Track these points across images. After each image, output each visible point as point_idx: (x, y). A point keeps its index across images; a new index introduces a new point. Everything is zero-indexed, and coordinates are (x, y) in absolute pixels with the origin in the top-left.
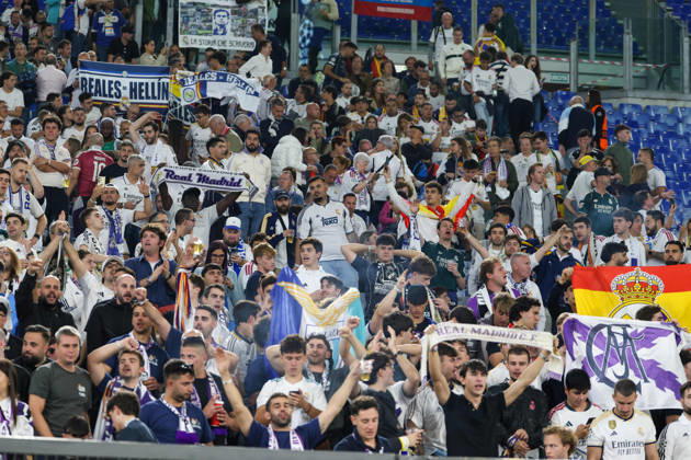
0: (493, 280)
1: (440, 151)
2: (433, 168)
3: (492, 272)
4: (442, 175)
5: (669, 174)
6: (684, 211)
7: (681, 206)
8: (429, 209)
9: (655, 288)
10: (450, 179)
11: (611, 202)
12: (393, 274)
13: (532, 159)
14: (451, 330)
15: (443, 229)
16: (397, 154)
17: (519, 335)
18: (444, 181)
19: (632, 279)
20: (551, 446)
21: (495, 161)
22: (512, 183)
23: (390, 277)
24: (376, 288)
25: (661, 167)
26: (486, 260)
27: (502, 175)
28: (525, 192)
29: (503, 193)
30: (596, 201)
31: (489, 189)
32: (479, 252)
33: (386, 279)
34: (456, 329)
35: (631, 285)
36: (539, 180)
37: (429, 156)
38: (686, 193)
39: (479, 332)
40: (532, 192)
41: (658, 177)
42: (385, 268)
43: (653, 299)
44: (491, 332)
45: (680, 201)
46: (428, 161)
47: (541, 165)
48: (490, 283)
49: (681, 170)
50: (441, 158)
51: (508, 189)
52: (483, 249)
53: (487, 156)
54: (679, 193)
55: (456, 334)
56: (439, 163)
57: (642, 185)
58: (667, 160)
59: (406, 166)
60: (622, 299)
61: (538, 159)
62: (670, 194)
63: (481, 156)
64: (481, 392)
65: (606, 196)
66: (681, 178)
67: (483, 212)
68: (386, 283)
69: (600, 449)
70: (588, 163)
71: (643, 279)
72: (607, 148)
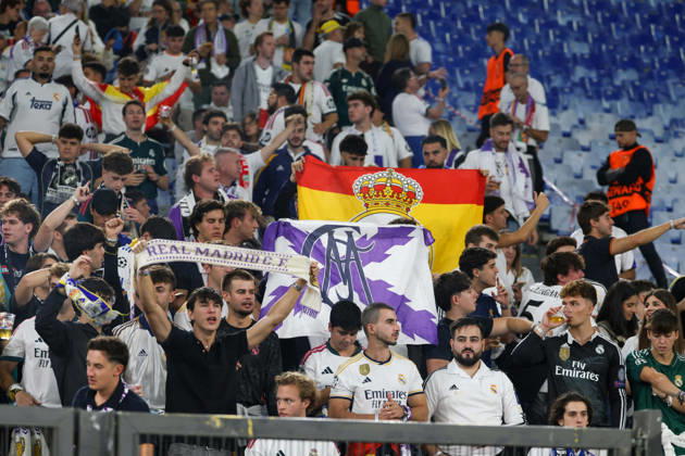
0: (201, 185)
1: (140, 15)
2: (131, 37)
3: (199, 174)
4: (141, 48)
5: (439, 47)
6: (460, 96)
7: (455, 89)
8: (122, 92)
9: (411, 195)
10: (151, 51)
11: (364, 83)
12: (73, 178)
13: (262, 26)
14: (168, 249)
15: (130, 117)
16: (83, 19)
17: (262, 257)
18: (143, 55)
19: (382, 181)
20: (286, 400)
21: (211, 29)
22: (232, 57)
23: (67, 181)
24: (48, 195)
25: (427, 36)
26: (194, 157)
27: (219, 47)
28: (250, 69)
29: (220, 71)
30: (345, 81)
31: (202, 66)
32: (187, 148)
33: (62, 183)
34: (174, 248)
35: (380, 188)
36: (269, 55)
37: (126, 22)
38: (462, 72)
39: (207, 252)
40: (259, 70)
41: (421, 50)
42: (63, 169)
43: (408, 210)
44: (222, 253)
45: (453, 82)
46: (124, 29)
47: (271, 34)
48: (198, 188)
49: (455, 43)
50: (141, 25)
51: (228, 65)
52: (192, 145)
53: (201, 22)
54: (452, 73)
55: (174, 254)
56: (138, 30)
57: (403, 61)
58: (437, 28)
59: (95, 33)
60: (367, 205)
61: (270, 27)
62: (440, 73)
63: (193, 21)
64: (214, 327)
65: (359, 76)
66: (455, 52)
67: (191, 95)
68: (61, 189)
69: (349, 402)
70: (333, 32)
71: (396, 183)
72: (357, 12)
